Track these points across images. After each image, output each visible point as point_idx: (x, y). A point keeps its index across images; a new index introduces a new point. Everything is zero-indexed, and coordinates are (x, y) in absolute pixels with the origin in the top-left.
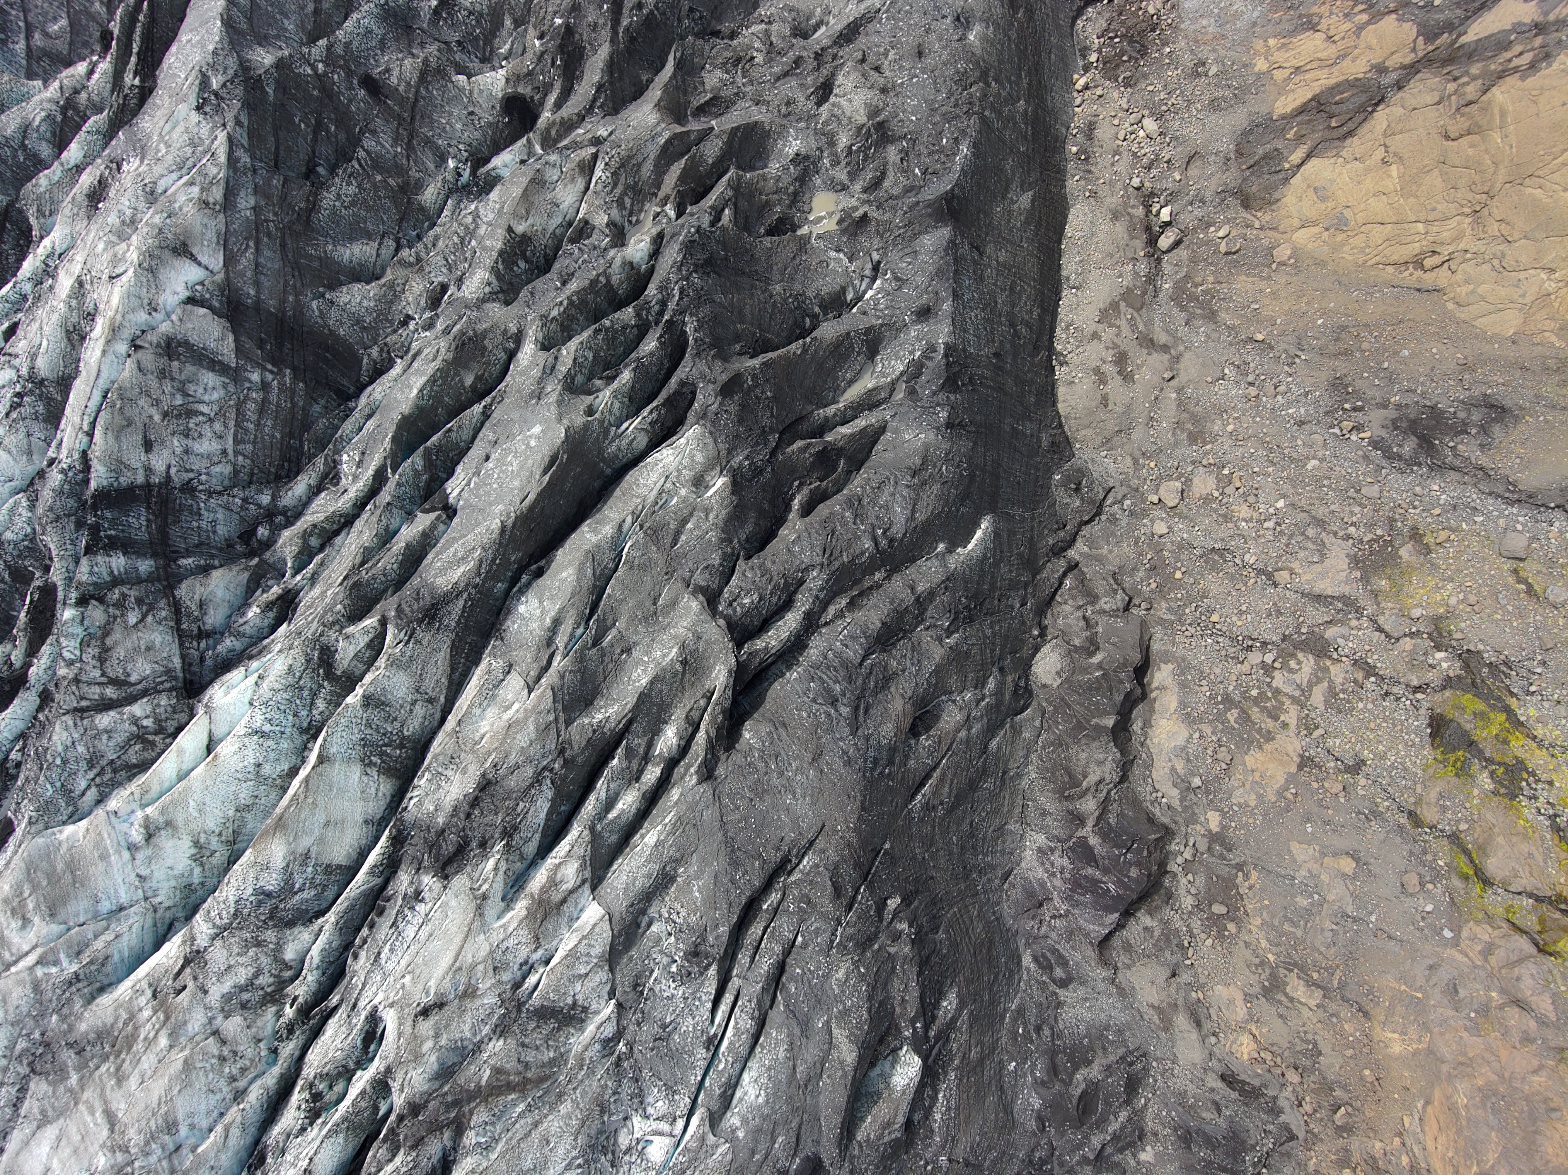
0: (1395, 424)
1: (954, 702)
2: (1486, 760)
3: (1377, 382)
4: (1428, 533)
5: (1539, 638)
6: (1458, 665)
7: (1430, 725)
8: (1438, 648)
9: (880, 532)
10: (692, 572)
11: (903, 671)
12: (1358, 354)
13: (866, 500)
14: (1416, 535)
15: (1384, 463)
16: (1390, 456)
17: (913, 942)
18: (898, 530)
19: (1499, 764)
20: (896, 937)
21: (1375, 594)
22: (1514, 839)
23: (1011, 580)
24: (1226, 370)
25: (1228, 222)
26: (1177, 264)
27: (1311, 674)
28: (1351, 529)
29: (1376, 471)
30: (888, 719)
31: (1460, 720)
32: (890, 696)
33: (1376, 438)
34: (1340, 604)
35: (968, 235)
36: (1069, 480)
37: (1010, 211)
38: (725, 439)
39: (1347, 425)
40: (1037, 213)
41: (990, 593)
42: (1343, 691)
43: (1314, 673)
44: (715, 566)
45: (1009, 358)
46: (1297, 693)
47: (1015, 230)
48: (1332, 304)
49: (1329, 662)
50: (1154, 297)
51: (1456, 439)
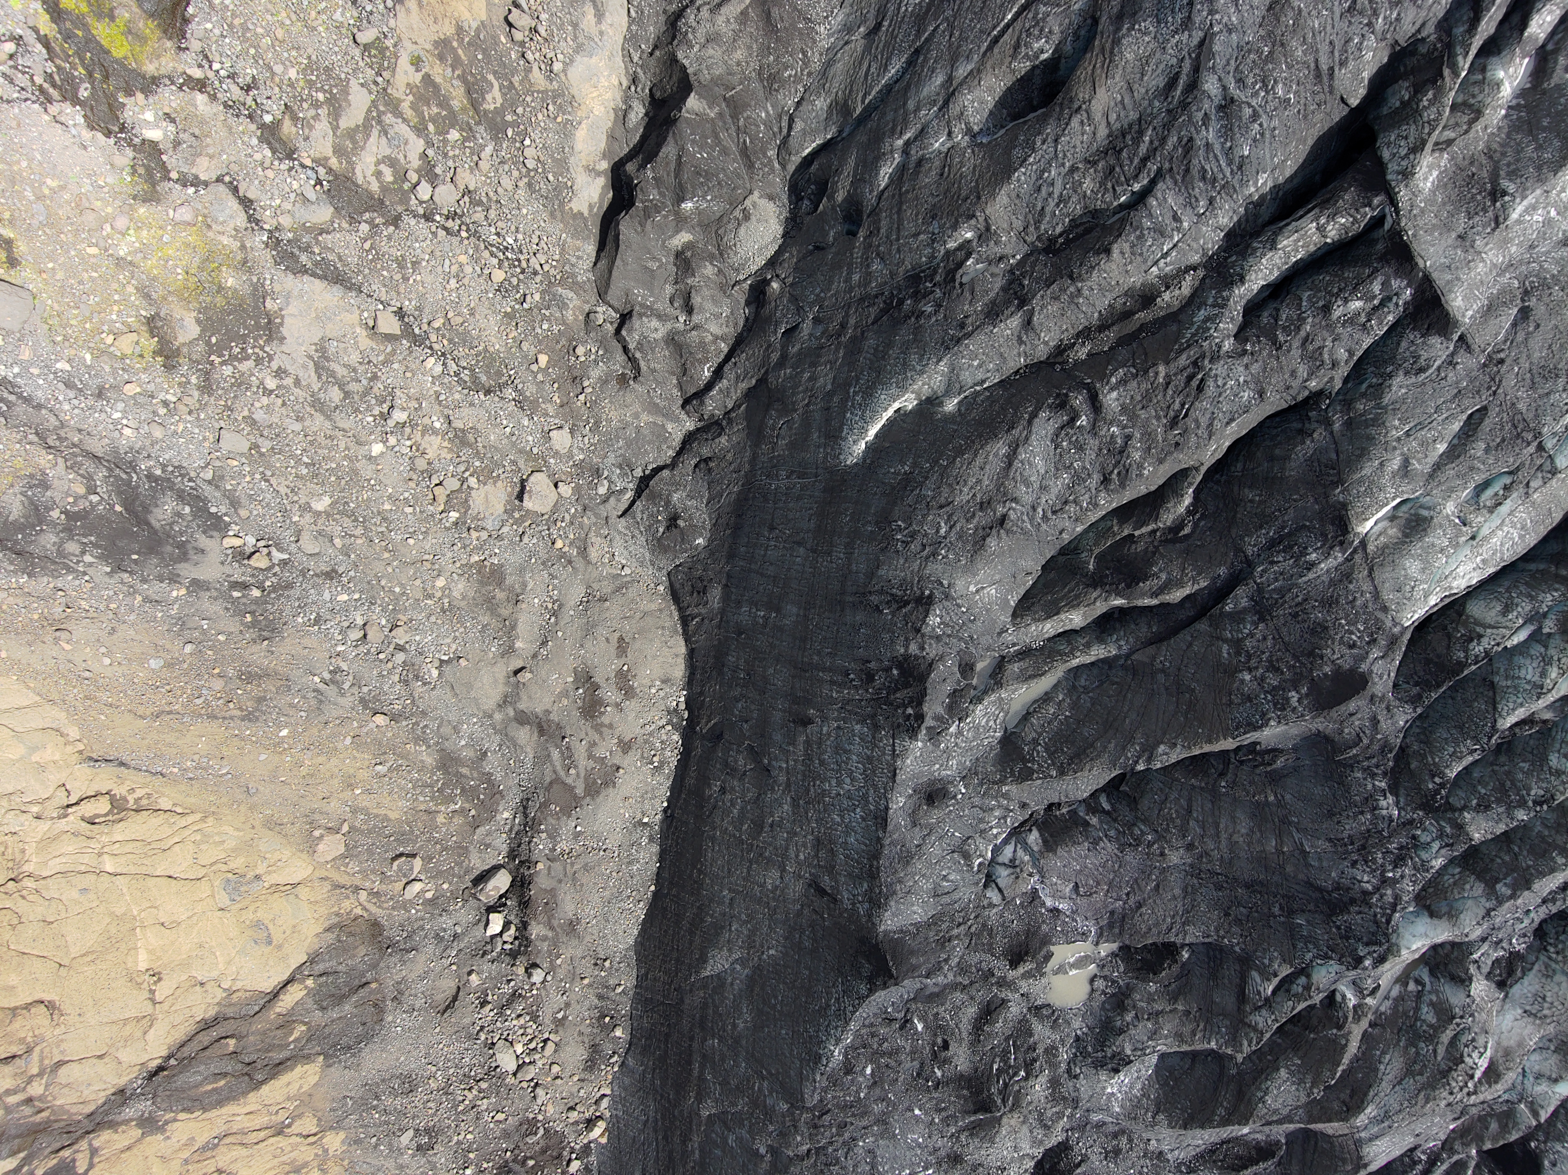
0: (183, 552)
1: (969, 131)
3: (205, 624)
4: (148, 358)
6: (128, 113)
7: (187, 18)
8: (152, 149)
9: (1082, 420)
10: (1451, 363)
11: (1073, 169)
12: (231, 672)
13: (1096, 477)
14: (169, 355)
15: (208, 491)
16: (197, 502)
18: (1045, 424)
21: (245, 266)
23: (814, 365)
24: (435, 673)
25: (405, 902)
26: (488, 846)
27: (363, 148)
28: (271, 384)
29: (222, 477)
30: (1129, 70)
31: (136, 10)
32: (1113, 117)
33: (215, 534)
34: (304, 258)
35: (841, 914)
36: (682, 531)
37: (749, 948)
38: (1355, 598)
39: (260, 562)
40: (697, 940)
41: (863, 333)
42: (316, 105)
43: (358, 148)
44: (1401, 373)
45: (777, 716)
46: (389, 118)
47: (744, 917)
48: (263, 757)
49: (334, 162)
50: (528, 799)
51: (82, 505)
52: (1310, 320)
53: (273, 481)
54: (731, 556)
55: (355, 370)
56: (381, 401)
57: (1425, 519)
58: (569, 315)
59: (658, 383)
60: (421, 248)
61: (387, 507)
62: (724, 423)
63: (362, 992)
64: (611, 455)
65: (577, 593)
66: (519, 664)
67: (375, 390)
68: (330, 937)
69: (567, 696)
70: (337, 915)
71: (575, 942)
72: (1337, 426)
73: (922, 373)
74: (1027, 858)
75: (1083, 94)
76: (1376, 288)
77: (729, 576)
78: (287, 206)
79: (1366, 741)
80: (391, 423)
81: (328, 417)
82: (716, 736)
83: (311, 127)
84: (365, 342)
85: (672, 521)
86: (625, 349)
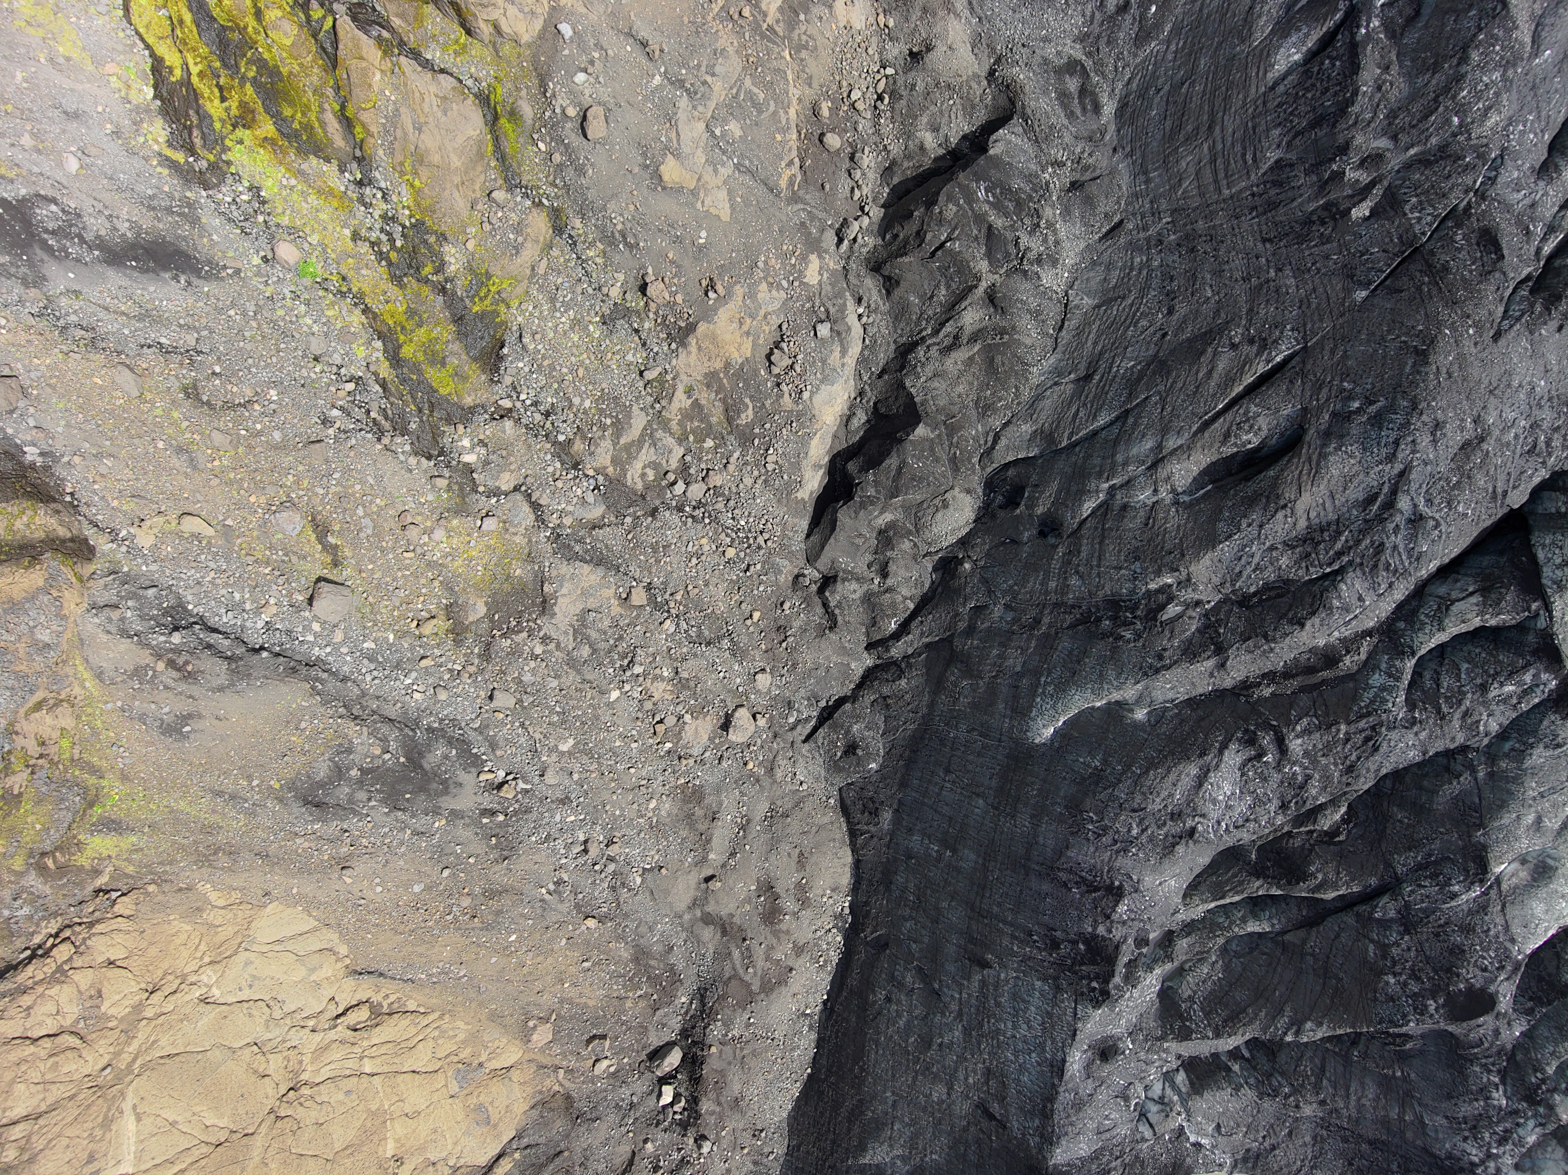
0: (446, 787)
1: (1173, 491)
2: (443, 290)
3: (459, 849)
4: (443, 636)
5: (327, 461)
6: (447, 440)
7: (501, 358)
8: (465, 469)
9: (1269, 758)
11: (1272, 548)
12: (477, 891)
14: (458, 632)
15: (472, 736)
16: (463, 745)
17: (1344, 149)
18: (1233, 757)
19: (427, 281)
20: (1373, 160)
21: (530, 558)
22: (436, 159)
23: (1004, 645)
24: (639, 880)
25: (593, 1077)
26: (664, 1025)
27: (635, 458)
28: (538, 650)
29: (487, 726)
30: (1333, 482)
31: (464, 357)
32: (1313, 515)
33: (473, 770)
34: (577, 548)
35: (1010, 1141)
36: (859, 758)
37: (912, 1148)
38: (1489, 930)
39: (507, 792)
40: (856, 1129)
41: (1057, 633)
42: (603, 428)
43: (631, 458)
44: (1541, 745)
45: (951, 949)
46: (659, 434)
47: (907, 1120)
48: (494, 960)
49: (610, 471)
50: (706, 989)
51: (378, 762)
52: (1469, 695)
53: (531, 729)
54: (903, 784)
55: (605, 633)
56: (623, 657)
57: (1551, 868)
58: (782, 578)
59: (849, 632)
60: (671, 535)
61: (618, 744)
62: (903, 665)
63: (557, 1161)
64: (802, 691)
65: (762, 808)
66: (710, 872)
67: (620, 649)
68: (535, 1113)
69: (749, 903)
70: (541, 1092)
71: (738, 1116)
72: (1481, 775)
73: (1118, 688)
74: (1176, 1098)
75: (1289, 493)
76: (1528, 678)
77: (900, 802)
78: (570, 508)
79: (1486, 1045)
80: (628, 673)
81: (579, 672)
82: (881, 945)
83: (597, 445)
84: (616, 609)
85: (851, 749)
86: (825, 605)
